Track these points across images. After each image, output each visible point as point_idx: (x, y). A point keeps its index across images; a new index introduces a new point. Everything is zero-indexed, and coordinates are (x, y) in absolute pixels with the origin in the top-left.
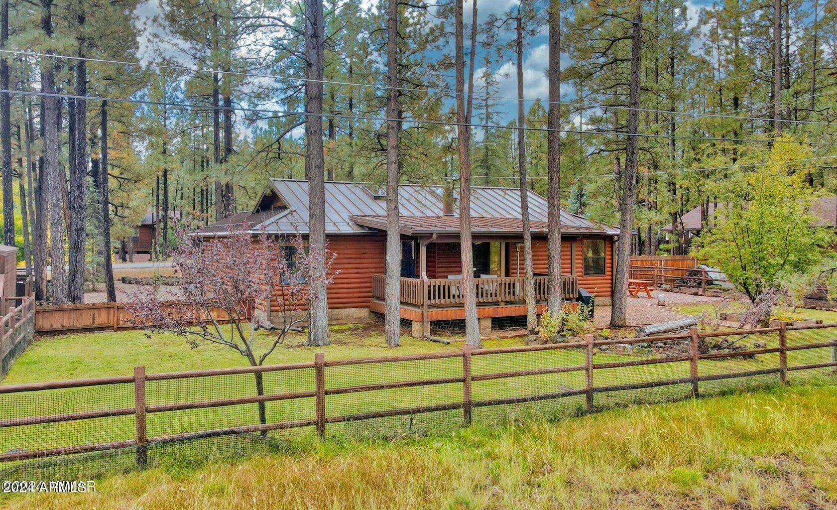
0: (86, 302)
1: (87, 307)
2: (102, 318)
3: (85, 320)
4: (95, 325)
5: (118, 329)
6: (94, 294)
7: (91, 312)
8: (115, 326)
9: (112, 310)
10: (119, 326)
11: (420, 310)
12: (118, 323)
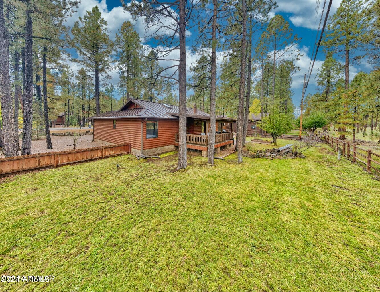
0: (33, 153)
1: (34, 156)
2: (46, 161)
3: (33, 164)
4: (40, 166)
5: (58, 166)
6: (38, 141)
7: (37, 159)
8: (56, 165)
9: (53, 157)
10: (58, 164)
11: (206, 147)
12: (57, 163)
